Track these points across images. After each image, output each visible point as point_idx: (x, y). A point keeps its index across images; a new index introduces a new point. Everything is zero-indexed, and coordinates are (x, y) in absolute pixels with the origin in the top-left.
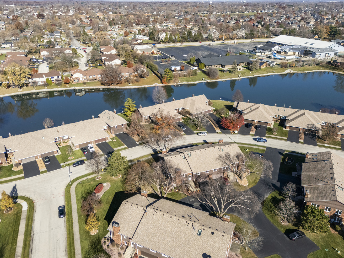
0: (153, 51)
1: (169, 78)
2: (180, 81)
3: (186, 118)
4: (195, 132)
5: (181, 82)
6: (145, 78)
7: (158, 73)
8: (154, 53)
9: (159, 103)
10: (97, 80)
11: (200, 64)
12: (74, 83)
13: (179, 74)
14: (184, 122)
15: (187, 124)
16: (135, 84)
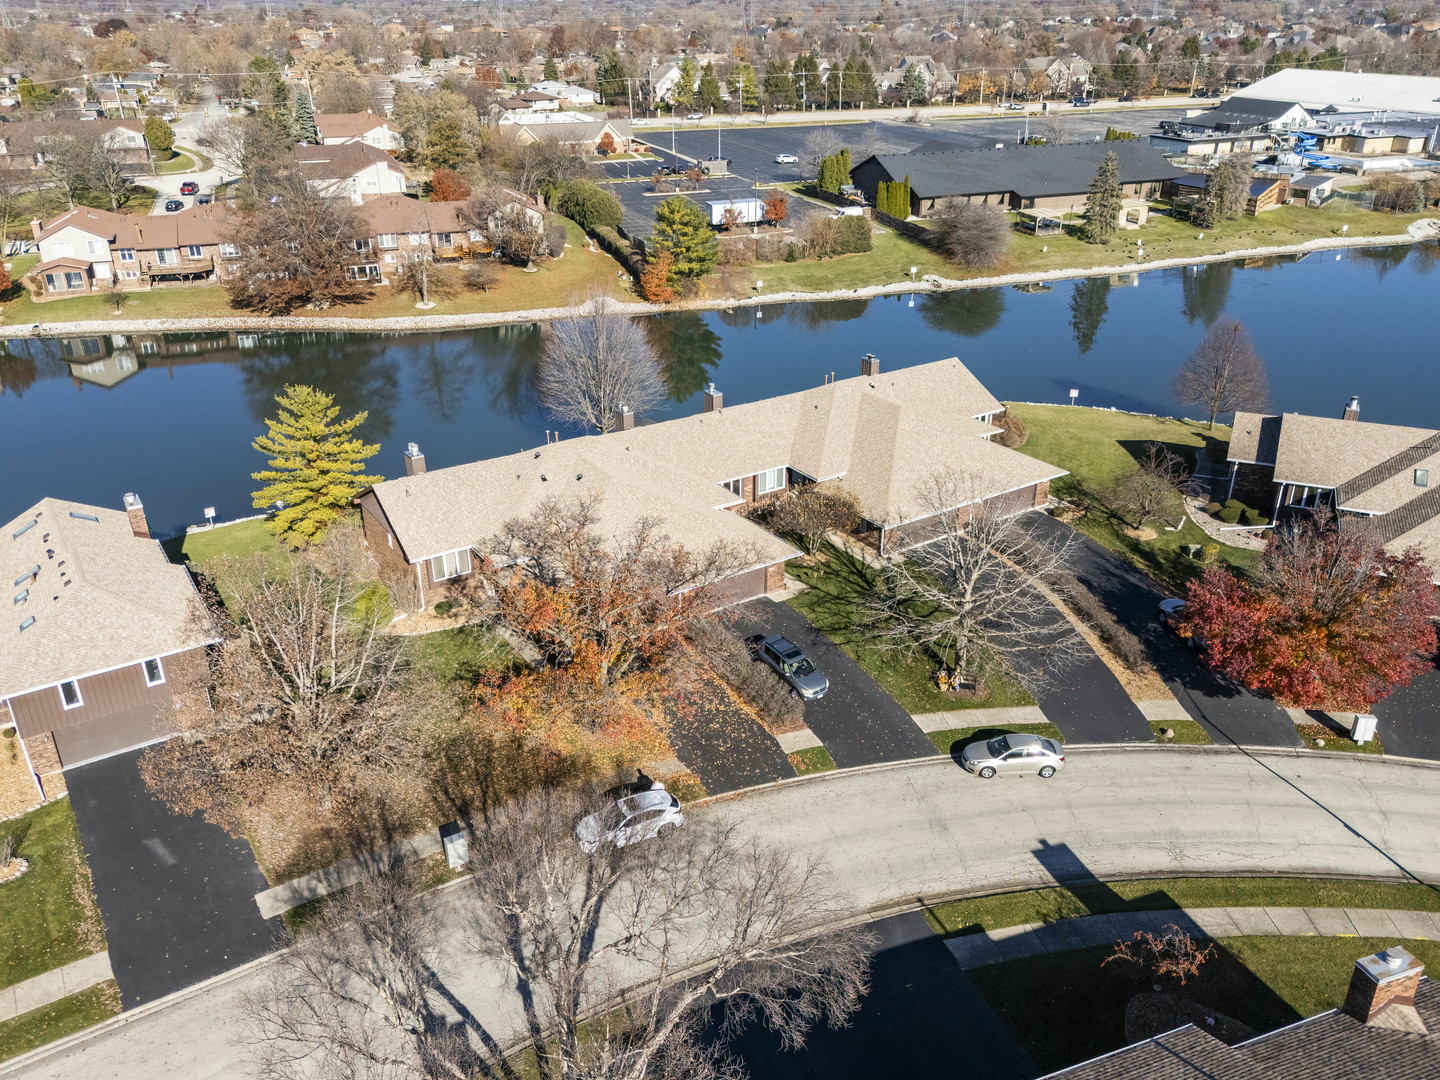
0: (607, 135)
1: (690, 261)
2: (760, 284)
3: (822, 557)
4: (928, 723)
5: (770, 288)
6: (531, 268)
7: (623, 235)
8: (614, 151)
9: (595, 431)
10: (213, 278)
11: (882, 185)
12: (50, 299)
13: (757, 241)
14: (811, 606)
15: (834, 630)
16: (458, 301)
